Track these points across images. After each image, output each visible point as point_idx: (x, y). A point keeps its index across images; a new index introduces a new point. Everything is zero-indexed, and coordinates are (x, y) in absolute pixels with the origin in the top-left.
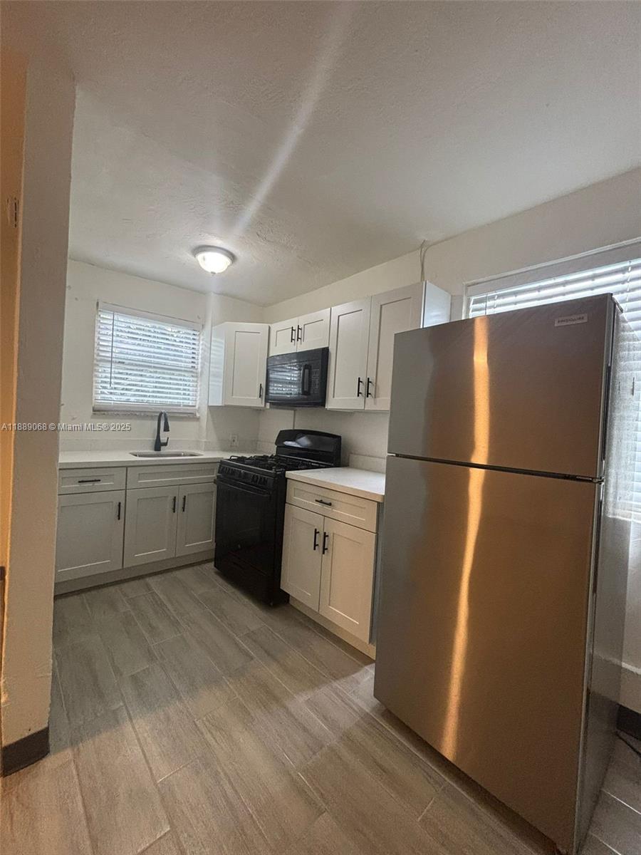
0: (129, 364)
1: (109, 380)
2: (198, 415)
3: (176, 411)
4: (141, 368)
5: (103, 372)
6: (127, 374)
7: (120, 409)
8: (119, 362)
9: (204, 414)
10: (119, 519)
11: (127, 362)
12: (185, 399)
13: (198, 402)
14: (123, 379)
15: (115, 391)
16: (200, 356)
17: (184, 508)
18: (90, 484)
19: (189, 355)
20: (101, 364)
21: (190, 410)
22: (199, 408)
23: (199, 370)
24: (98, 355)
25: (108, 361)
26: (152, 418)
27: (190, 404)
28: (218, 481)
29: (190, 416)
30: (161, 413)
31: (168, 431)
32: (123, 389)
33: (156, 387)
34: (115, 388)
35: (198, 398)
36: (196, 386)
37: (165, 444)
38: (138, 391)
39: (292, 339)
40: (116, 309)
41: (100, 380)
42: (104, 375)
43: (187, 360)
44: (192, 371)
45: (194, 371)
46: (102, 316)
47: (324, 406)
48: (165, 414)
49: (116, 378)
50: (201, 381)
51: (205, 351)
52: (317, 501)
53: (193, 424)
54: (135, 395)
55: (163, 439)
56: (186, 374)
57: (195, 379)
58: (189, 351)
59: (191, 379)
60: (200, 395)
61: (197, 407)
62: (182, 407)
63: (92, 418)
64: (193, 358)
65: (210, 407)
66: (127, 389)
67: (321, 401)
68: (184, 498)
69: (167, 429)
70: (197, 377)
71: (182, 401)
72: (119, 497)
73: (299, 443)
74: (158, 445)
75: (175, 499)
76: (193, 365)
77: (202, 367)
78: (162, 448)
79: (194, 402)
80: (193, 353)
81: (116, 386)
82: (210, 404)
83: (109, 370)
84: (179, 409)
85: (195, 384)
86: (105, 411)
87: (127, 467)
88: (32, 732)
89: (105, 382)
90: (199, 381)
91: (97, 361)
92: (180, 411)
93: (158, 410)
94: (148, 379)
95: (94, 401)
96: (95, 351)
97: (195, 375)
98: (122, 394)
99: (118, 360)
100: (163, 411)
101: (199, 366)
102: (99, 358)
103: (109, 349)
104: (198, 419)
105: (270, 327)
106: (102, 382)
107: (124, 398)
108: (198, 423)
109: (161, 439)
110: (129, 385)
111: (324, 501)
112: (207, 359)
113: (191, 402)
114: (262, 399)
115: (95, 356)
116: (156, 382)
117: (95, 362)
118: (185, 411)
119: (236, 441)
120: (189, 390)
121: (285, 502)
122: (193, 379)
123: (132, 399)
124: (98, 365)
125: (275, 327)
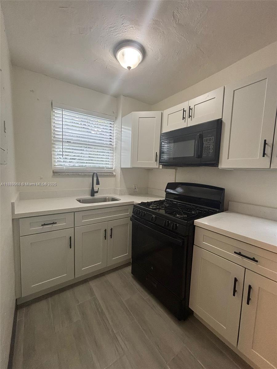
0: (74, 143)
1: (62, 153)
2: (114, 173)
4: (81, 146)
5: (58, 149)
6: (73, 149)
7: (69, 171)
8: (67, 142)
9: (118, 173)
10: (71, 248)
11: (72, 141)
12: (107, 164)
13: (114, 166)
14: (70, 152)
15: (66, 160)
16: (114, 138)
17: (111, 236)
18: (50, 226)
19: (108, 137)
20: (57, 143)
22: (115, 169)
23: (114, 146)
24: (54, 137)
25: (60, 141)
26: (89, 176)
27: (110, 167)
28: (133, 219)
29: (110, 174)
30: (94, 173)
31: (99, 184)
32: (71, 159)
33: (90, 157)
34: (66, 158)
35: (114, 163)
36: (113, 156)
37: (97, 192)
38: (80, 159)
39: (183, 118)
40: (63, 107)
41: (56, 153)
42: (59, 150)
43: (107, 140)
44: (110, 147)
46: (55, 112)
47: (218, 167)
48: (96, 174)
49: (66, 152)
50: (116, 152)
51: (118, 134)
52: (235, 253)
53: (112, 179)
54: (78, 162)
55: (96, 189)
56: (107, 149)
57: (112, 152)
58: (107, 134)
59: (110, 152)
60: (115, 161)
61: (114, 169)
62: (105, 169)
63: (52, 177)
64: (110, 138)
65: (122, 169)
66: (73, 159)
67: (214, 161)
68: (112, 229)
69: (98, 183)
71: (105, 165)
72: (70, 232)
73: (176, 191)
74: (93, 193)
75: (105, 231)
76: (111, 143)
77: (116, 144)
78: (95, 194)
79: (112, 166)
80: (110, 135)
81: (67, 157)
82: (121, 167)
83: (61, 147)
84: (104, 170)
85: (112, 155)
86: (60, 173)
87: (74, 212)
89: (60, 155)
90: (114, 153)
91: (54, 141)
92: (104, 172)
93: (92, 171)
94: (85, 152)
95: (53, 166)
96: (52, 134)
97: (112, 149)
98: (70, 162)
99: (67, 140)
100: (95, 172)
101: (114, 143)
102: (55, 139)
103: (61, 133)
104: (115, 176)
105: (162, 113)
106: (58, 155)
107: (72, 164)
108: (114, 178)
110: (74, 156)
111: (242, 253)
112: (119, 139)
114: (157, 163)
115: (52, 138)
116: (90, 154)
117: (52, 141)
118: (107, 172)
119: (136, 189)
120: (108, 158)
121: (193, 244)
123: (77, 165)
124: (54, 144)
125: (166, 112)
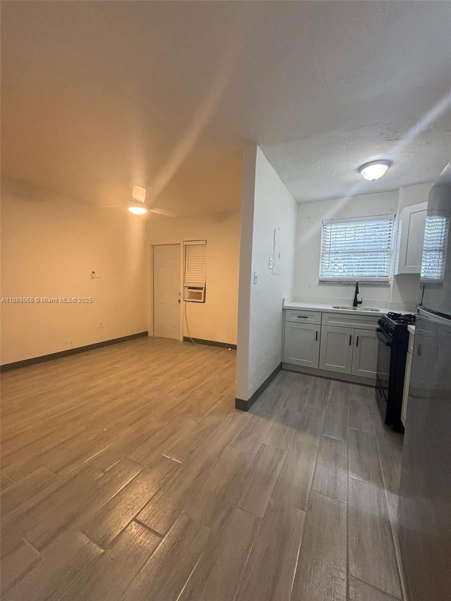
0: (342, 253)
2: (389, 282)
3: (373, 280)
4: (349, 254)
5: (326, 260)
7: (334, 280)
9: (392, 281)
10: (317, 340)
11: (340, 252)
12: (381, 271)
13: (390, 273)
14: (338, 262)
16: (393, 238)
17: (357, 344)
18: (303, 319)
20: (326, 255)
21: (383, 279)
23: (393, 250)
24: (324, 250)
25: (328, 253)
26: (353, 285)
27: (385, 275)
29: (382, 284)
30: (359, 282)
33: (359, 265)
36: (390, 262)
37: (361, 303)
38: (348, 268)
40: (333, 221)
44: (387, 250)
45: (389, 250)
51: (395, 234)
55: (359, 299)
56: (383, 253)
57: (390, 256)
60: (392, 268)
61: (389, 277)
62: (377, 277)
63: (319, 285)
64: (389, 241)
65: (396, 276)
68: (358, 337)
70: (391, 254)
71: (378, 273)
74: (356, 303)
75: (351, 337)
76: (388, 246)
78: (358, 304)
79: (387, 273)
80: (389, 237)
82: (395, 274)
83: (328, 258)
84: (375, 279)
85: (389, 260)
86: (325, 281)
87: (322, 312)
88: (243, 399)
90: (392, 257)
91: (322, 253)
92: (375, 280)
94: (353, 261)
95: (320, 275)
96: (322, 248)
98: (337, 272)
99: (334, 252)
102: (324, 252)
103: (329, 246)
104: (388, 285)
107: (339, 274)
108: (389, 288)
109: (358, 299)
112: (396, 240)
113: (385, 273)
115: (321, 251)
120: (385, 265)
122: (388, 256)
123: (343, 274)
124: (322, 256)
